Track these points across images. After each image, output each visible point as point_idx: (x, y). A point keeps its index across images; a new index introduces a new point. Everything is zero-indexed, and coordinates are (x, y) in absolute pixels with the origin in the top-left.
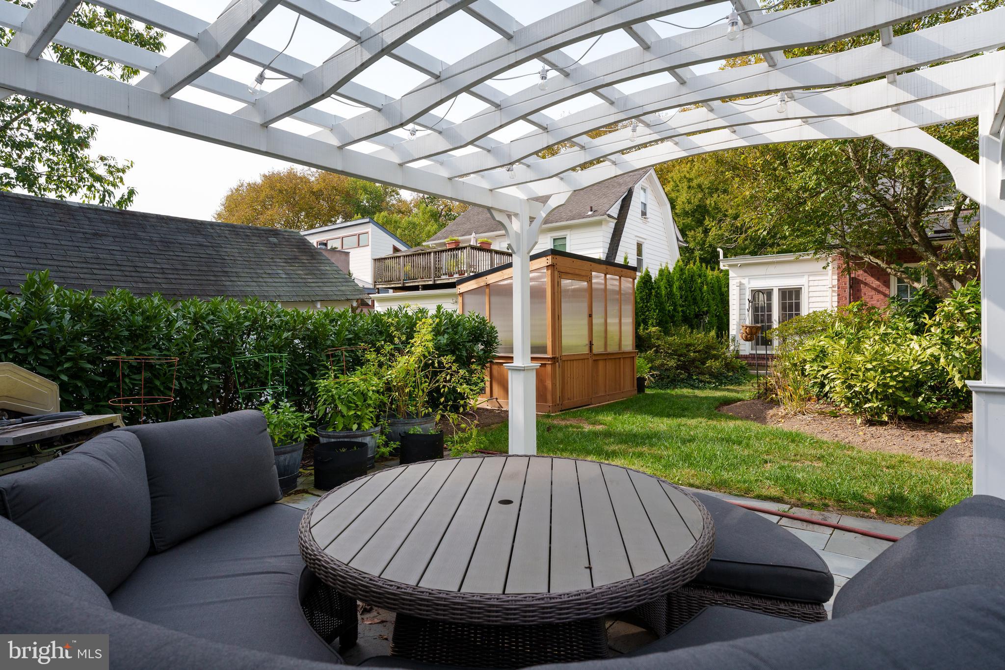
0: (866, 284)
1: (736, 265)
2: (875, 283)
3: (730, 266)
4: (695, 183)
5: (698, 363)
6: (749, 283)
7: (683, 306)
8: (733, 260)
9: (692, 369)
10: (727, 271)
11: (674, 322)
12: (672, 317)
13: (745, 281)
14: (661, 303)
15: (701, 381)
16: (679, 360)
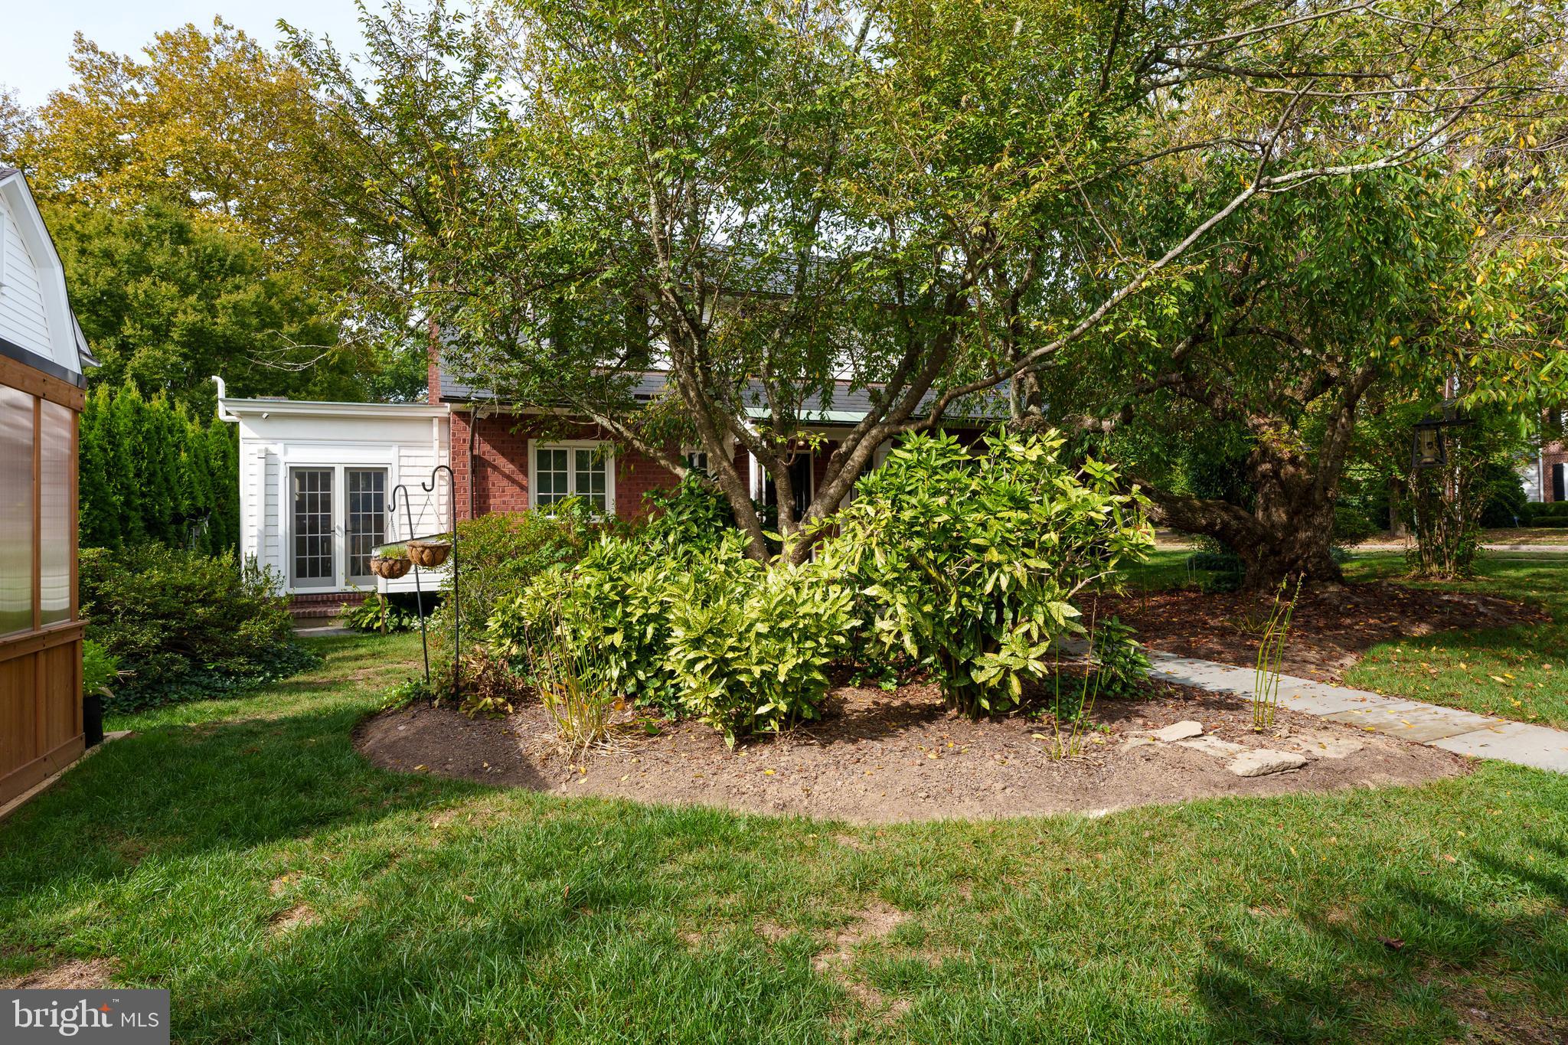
0: (495, 468)
1: (257, 415)
2: (508, 467)
3: (243, 415)
4: (96, 245)
5: (213, 631)
6: (286, 452)
7: (143, 495)
8: (249, 405)
9: (199, 647)
10: (235, 425)
11: (127, 533)
12: (124, 519)
13: (277, 449)
14: (97, 487)
15: (227, 673)
16: (165, 628)
